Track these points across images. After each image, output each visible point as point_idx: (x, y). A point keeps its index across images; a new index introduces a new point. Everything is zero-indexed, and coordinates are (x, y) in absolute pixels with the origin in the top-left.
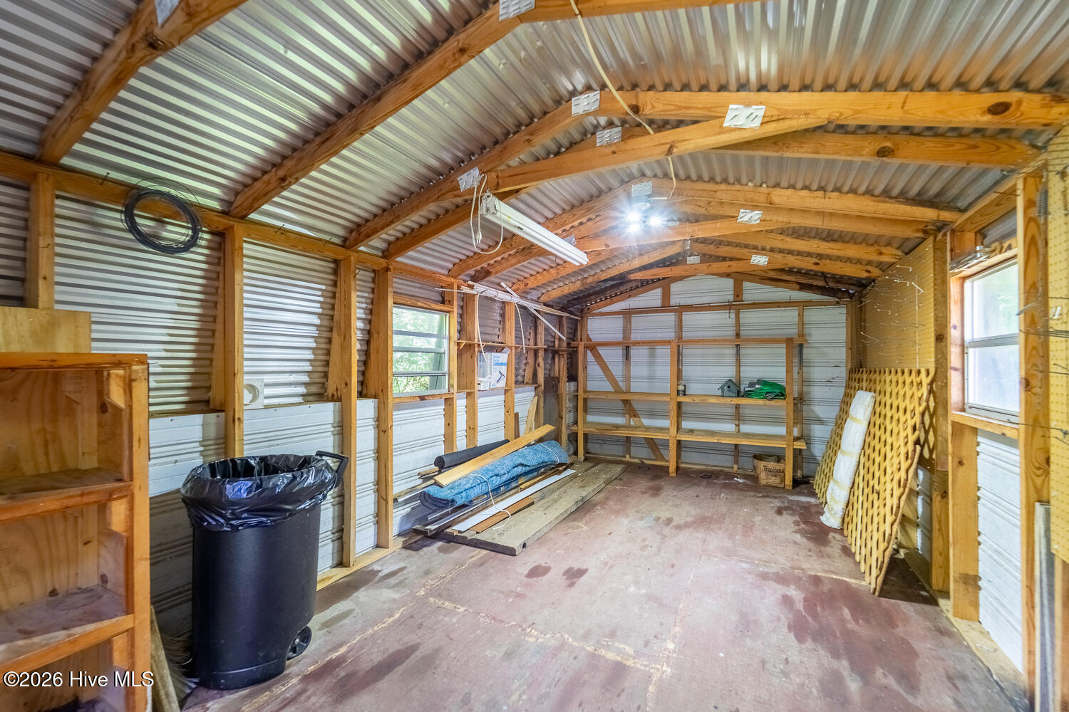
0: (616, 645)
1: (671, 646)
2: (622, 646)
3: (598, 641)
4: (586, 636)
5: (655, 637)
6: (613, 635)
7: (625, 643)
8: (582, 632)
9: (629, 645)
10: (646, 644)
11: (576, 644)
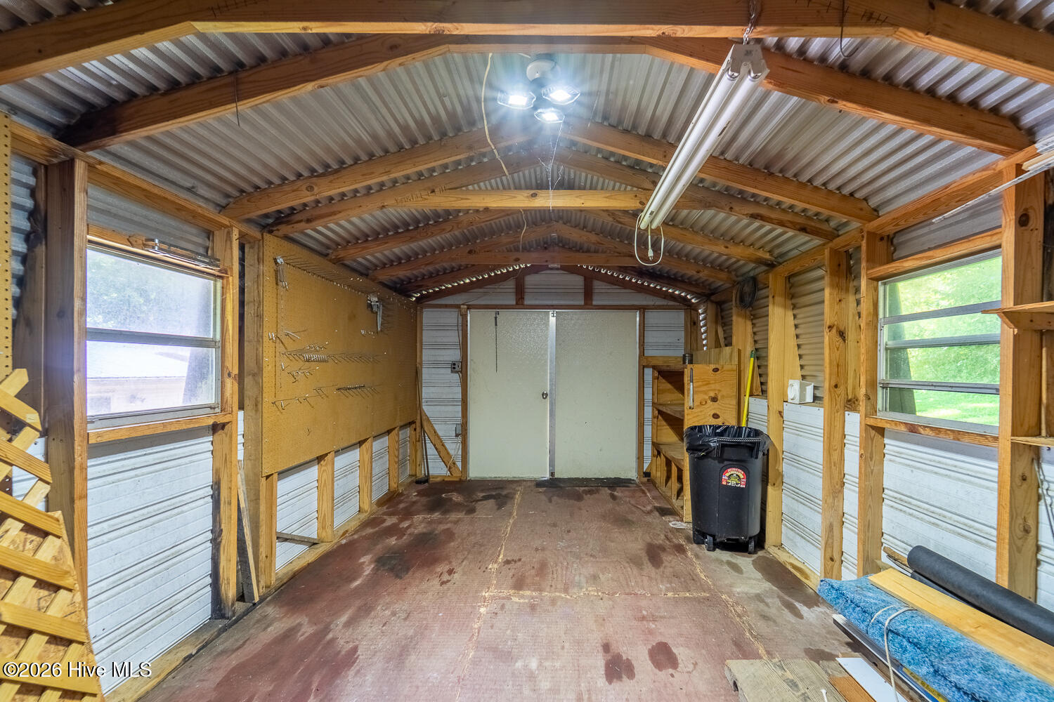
0: (527, 601)
1: (483, 610)
2: (522, 601)
3: (541, 600)
4: (553, 602)
5: (497, 614)
6: (533, 607)
7: (520, 603)
8: (559, 603)
9: (516, 603)
10: (503, 607)
11: (558, 594)
